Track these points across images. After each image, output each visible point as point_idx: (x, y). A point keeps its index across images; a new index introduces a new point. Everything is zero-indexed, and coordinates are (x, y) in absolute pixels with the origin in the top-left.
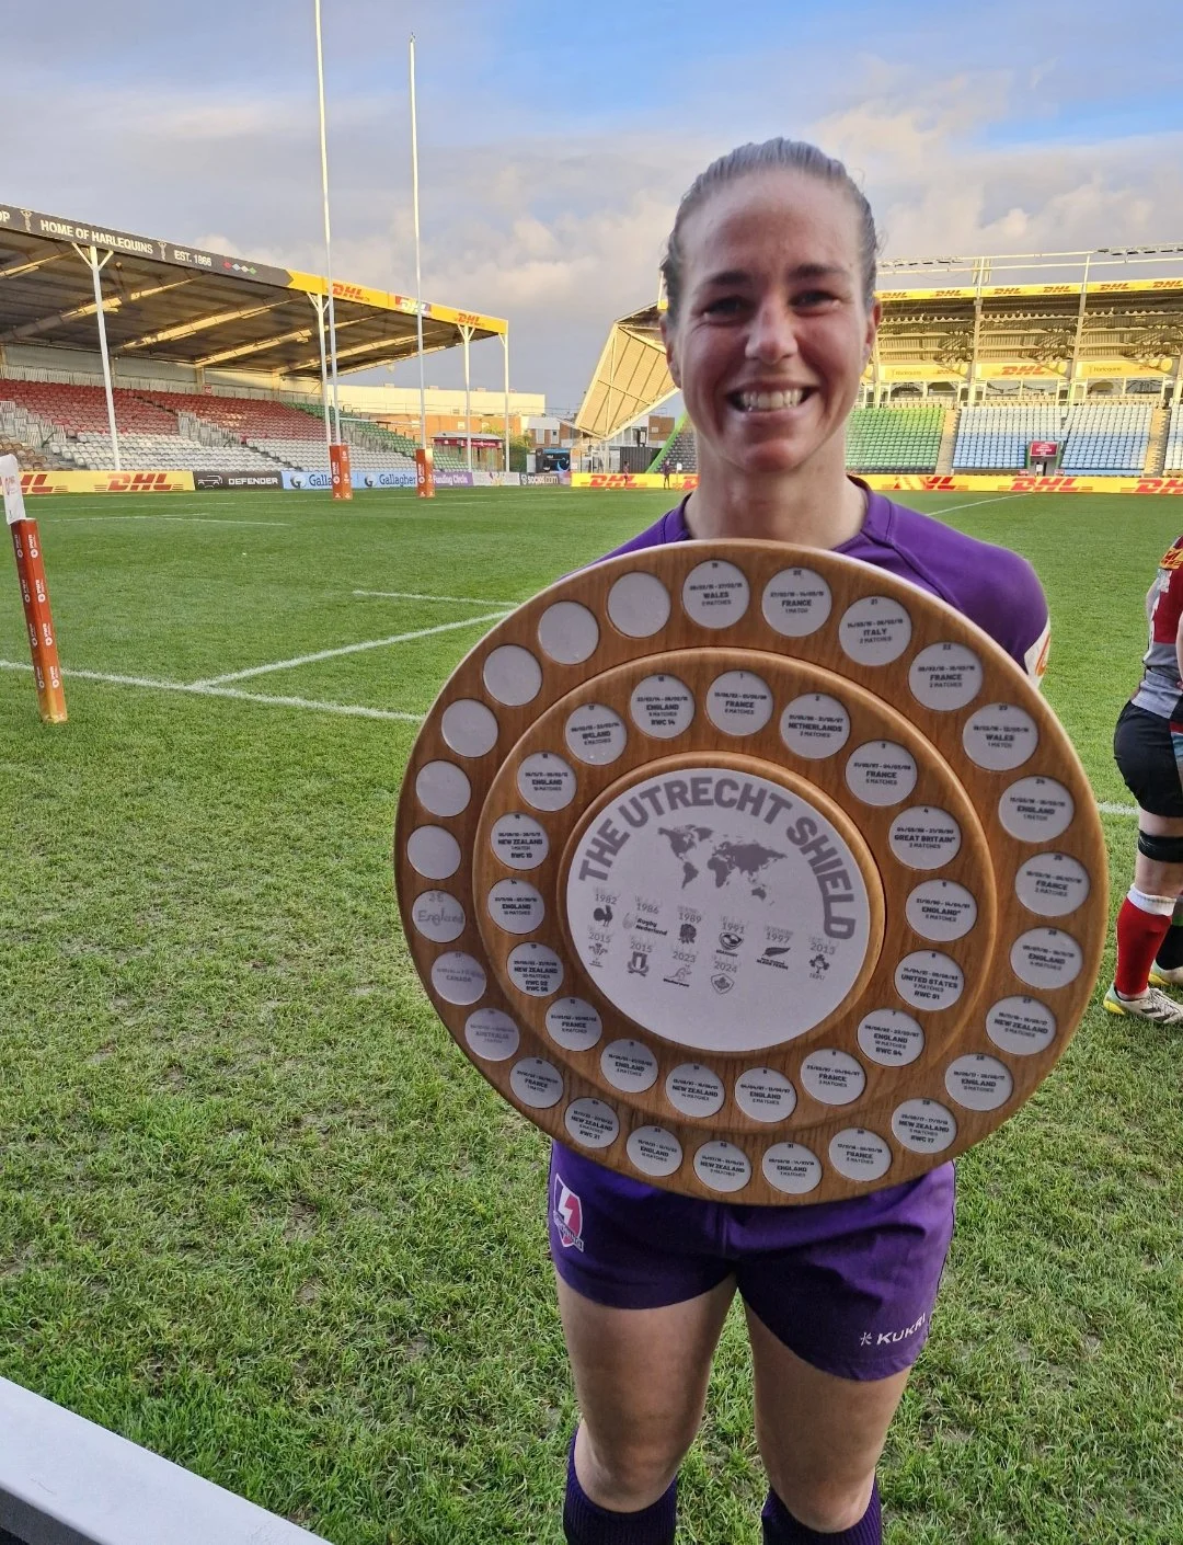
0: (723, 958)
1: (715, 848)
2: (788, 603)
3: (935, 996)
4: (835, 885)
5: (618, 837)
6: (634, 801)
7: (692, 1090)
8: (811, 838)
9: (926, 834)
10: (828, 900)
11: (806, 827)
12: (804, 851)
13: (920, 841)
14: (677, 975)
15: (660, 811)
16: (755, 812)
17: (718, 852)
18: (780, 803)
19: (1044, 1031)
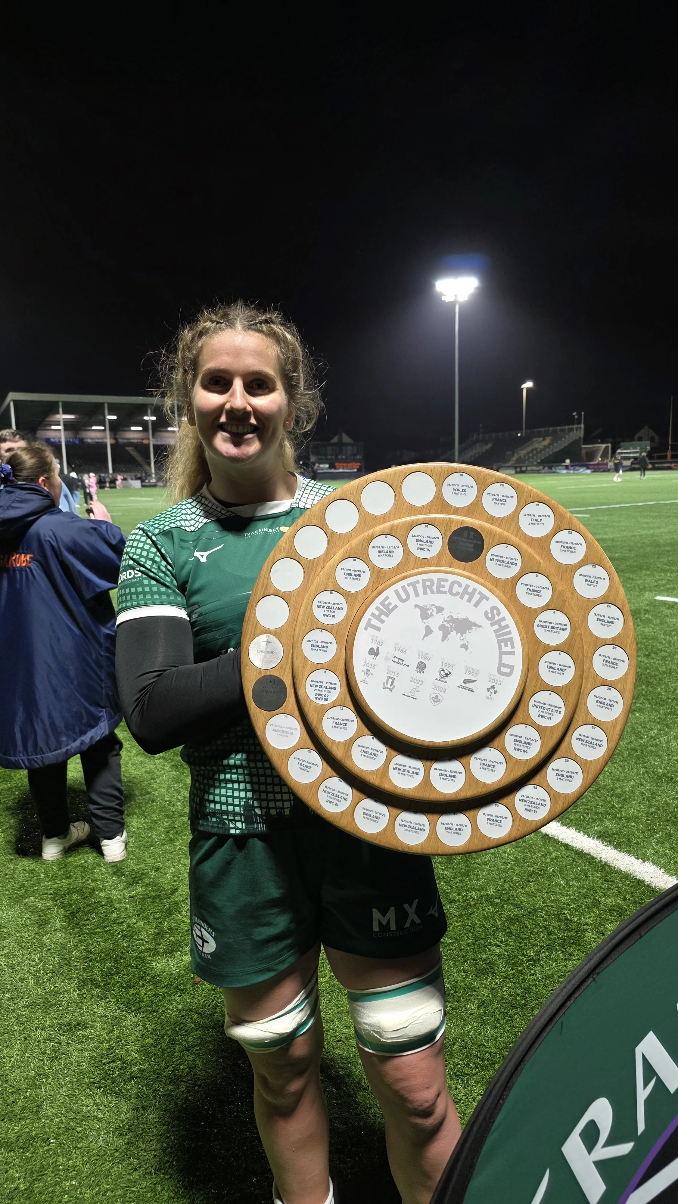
0: (439, 683)
1: (444, 619)
2: (496, 499)
3: (549, 718)
4: (506, 646)
5: (391, 607)
6: (403, 588)
7: (404, 770)
8: (497, 618)
9: (553, 625)
10: (502, 653)
11: (495, 612)
12: (492, 625)
13: (550, 629)
14: (411, 692)
15: (417, 595)
16: (469, 601)
17: (445, 621)
18: (483, 597)
19: (600, 746)
